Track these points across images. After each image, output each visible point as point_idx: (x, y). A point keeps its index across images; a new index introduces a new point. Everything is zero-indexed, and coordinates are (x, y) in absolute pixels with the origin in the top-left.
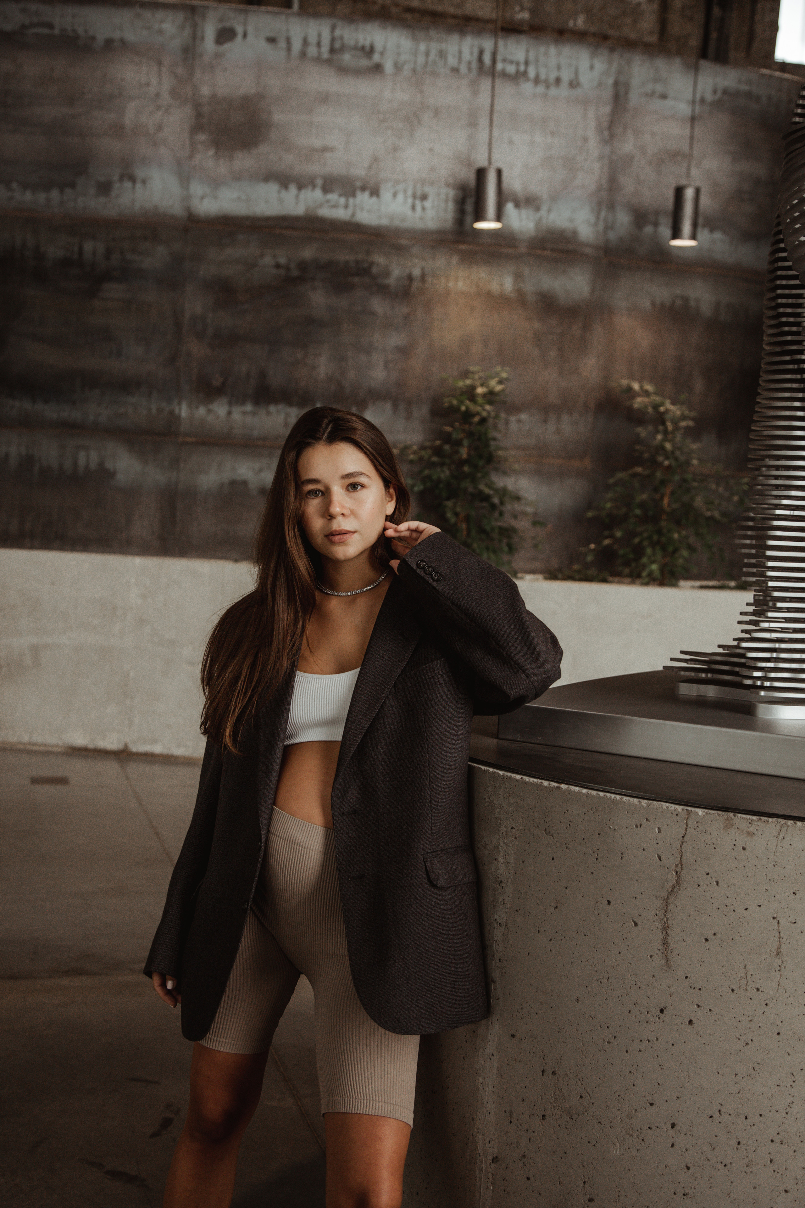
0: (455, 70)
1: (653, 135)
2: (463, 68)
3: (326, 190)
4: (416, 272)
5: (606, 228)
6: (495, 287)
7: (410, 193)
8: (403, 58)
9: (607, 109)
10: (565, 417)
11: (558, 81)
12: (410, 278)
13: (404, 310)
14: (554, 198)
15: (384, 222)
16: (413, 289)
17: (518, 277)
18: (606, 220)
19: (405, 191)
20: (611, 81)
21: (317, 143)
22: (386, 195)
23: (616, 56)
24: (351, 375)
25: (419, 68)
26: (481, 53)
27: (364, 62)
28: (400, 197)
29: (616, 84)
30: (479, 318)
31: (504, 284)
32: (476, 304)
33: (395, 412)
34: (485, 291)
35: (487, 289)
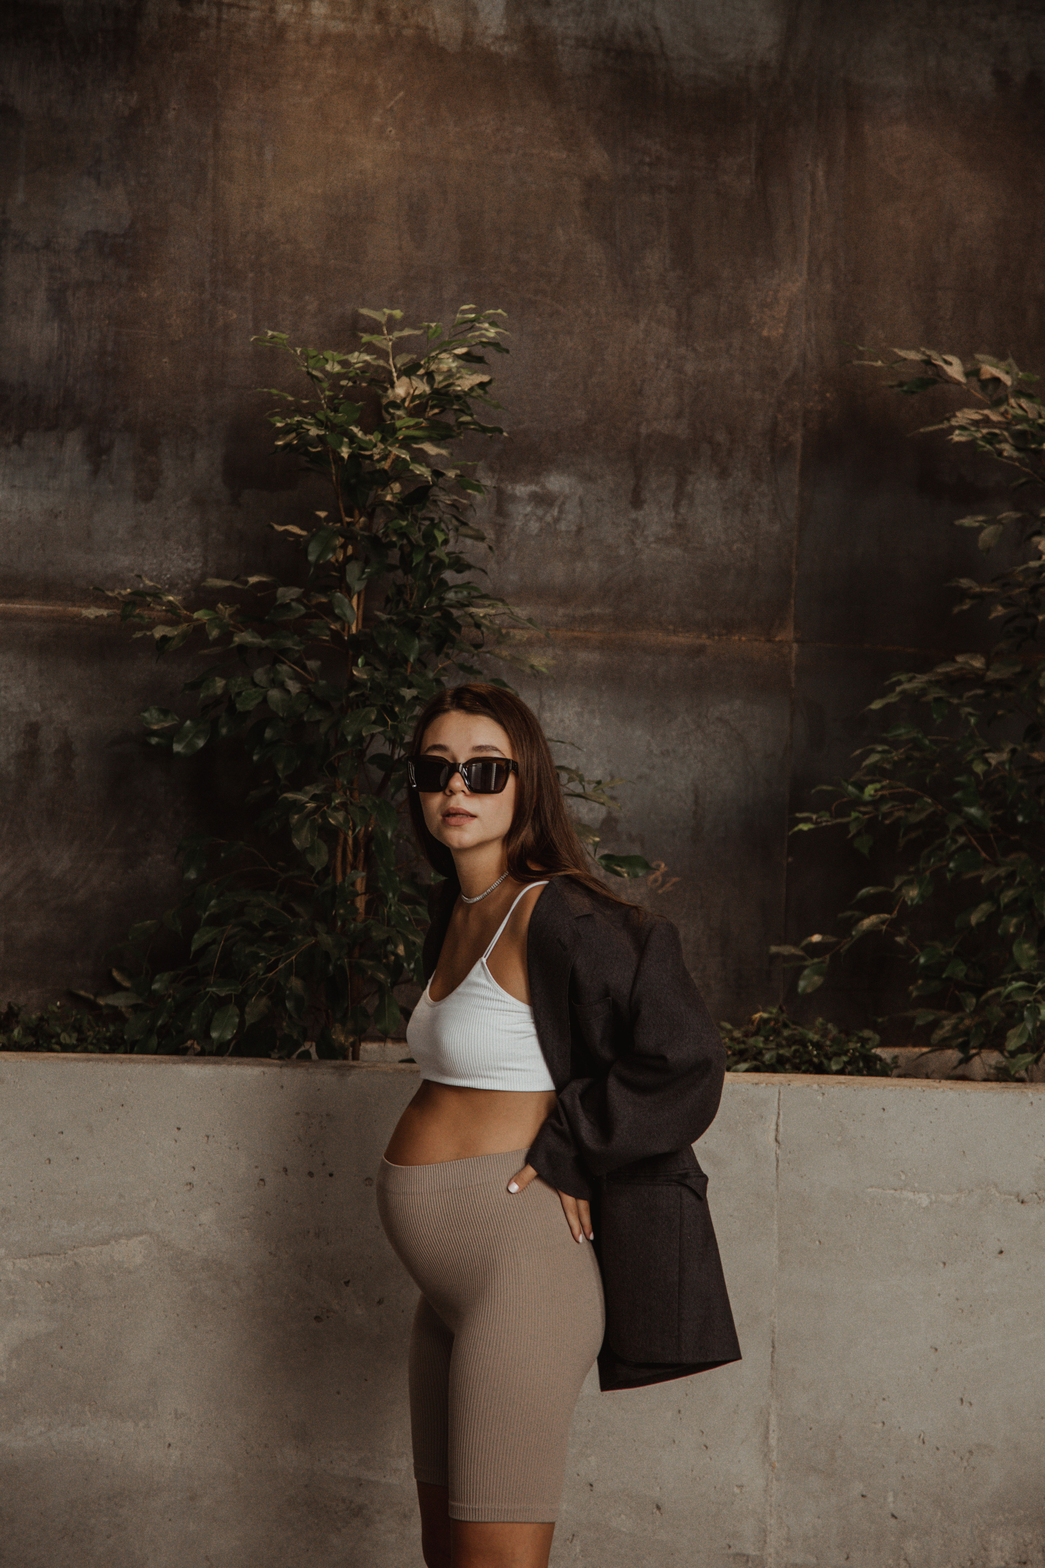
6: (442, 19)
10: (704, 485)
13: (115, 99)
16: (150, 24)
30: (392, 131)
31: (475, 11)
32: (380, 81)
33: (95, 472)
34: (408, 32)
35: (418, 27)
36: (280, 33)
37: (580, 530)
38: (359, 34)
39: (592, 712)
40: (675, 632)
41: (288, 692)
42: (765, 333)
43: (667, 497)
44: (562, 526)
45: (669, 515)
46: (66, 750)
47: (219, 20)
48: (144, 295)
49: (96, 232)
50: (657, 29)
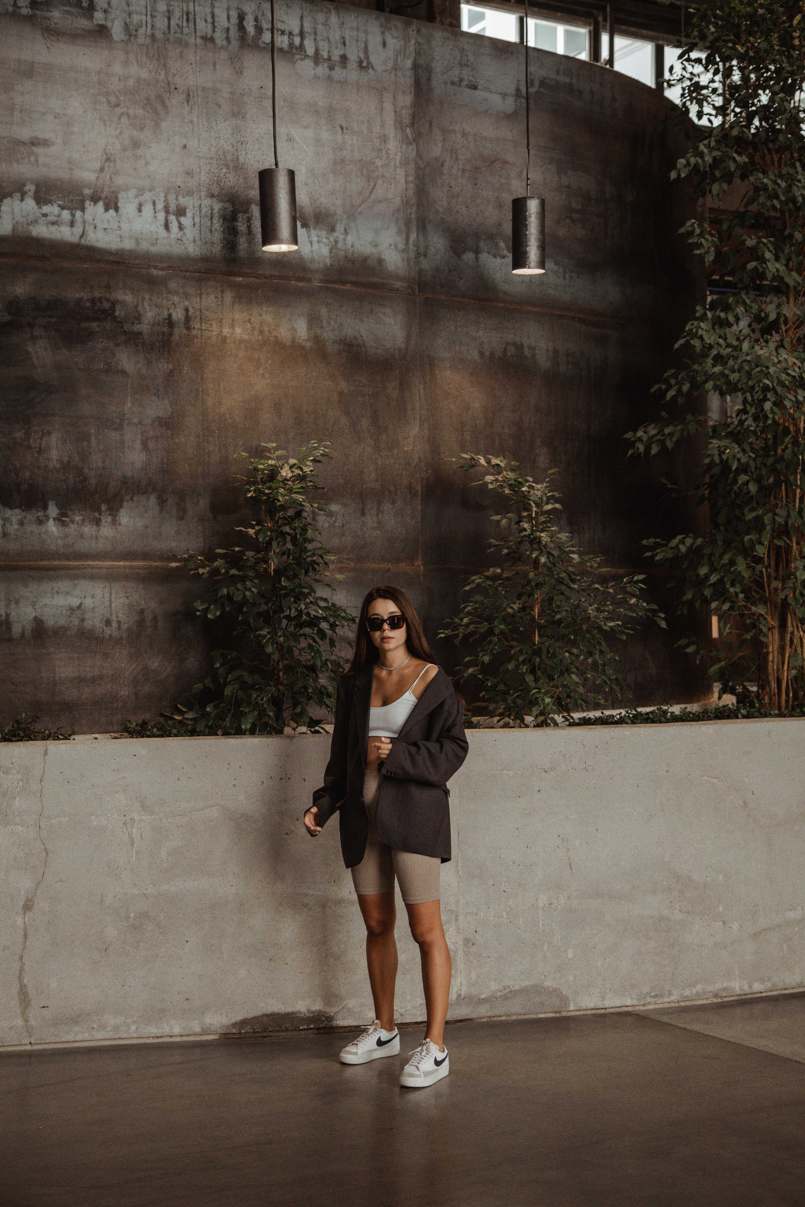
0: (209, 40)
1: (464, 134)
2: (219, 36)
3: (40, 200)
4: (178, 315)
5: (418, 254)
6: (284, 333)
7: (160, 205)
8: (136, 18)
9: (406, 100)
10: (387, 507)
11: (344, 59)
12: (170, 322)
13: (164, 366)
14: (352, 215)
15: (128, 245)
16: (176, 338)
17: (313, 320)
18: (417, 246)
19: (154, 203)
20: (409, 63)
21: (24, 133)
22: (128, 208)
23: (412, 32)
24: (96, 460)
25: (159, 35)
26: (241, 17)
27: (83, 23)
28: (148, 209)
29: (416, 67)
30: (267, 376)
31: (296, 330)
32: (262, 357)
33: (162, 509)
34: (272, 339)
35: (275, 336)
36: (224, 340)
37: (343, 526)
38: (253, 339)
39: (351, 595)
40: (379, 563)
41: (253, 592)
42: (406, 449)
43: (374, 511)
44: (337, 524)
45: (375, 519)
46: (155, 619)
47: (201, 335)
48: (177, 440)
49: (158, 417)
50: (361, 336)
